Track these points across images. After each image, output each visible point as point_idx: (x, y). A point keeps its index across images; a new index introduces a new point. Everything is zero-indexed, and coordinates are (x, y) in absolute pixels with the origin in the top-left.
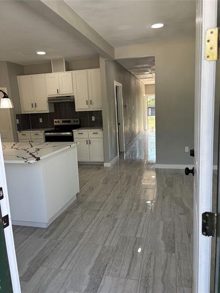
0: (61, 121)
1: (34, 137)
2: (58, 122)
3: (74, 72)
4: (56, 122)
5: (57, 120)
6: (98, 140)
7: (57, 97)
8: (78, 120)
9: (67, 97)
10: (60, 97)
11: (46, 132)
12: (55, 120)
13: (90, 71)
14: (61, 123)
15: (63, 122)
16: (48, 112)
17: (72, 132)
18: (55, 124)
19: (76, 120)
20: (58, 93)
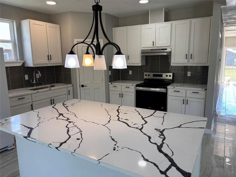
0: (151, 74)
1: (124, 90)
2: (148, 75)
3: (174, 23)
4: (146, 75)
5: (147, 73)
6: (199, 100)
7: (151, 50)
8: (171, 74)
9: (162, 49)
10: (155, 50)
11: (137, 86)
12: (145, 73)
13: (194, 20)
14: (151, 77)
15: (154, 75)
16: (140, 65)
17: (167, 88)
18: (145, 77)
19: (168, 74)
20: (153, 45)
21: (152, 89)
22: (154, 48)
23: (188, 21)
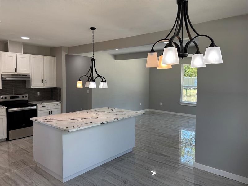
0: (8, 97)
2: (5, 98)
6: (57, 110)
7: (12, 75)
8: (27, 95)
9: (22, 75)
10: (16, 75)
13: (46, 57)
19: (24, 95)
20: (15, 71)
21: (20, 109)
22: (15, 74)
23: (41, 57)
